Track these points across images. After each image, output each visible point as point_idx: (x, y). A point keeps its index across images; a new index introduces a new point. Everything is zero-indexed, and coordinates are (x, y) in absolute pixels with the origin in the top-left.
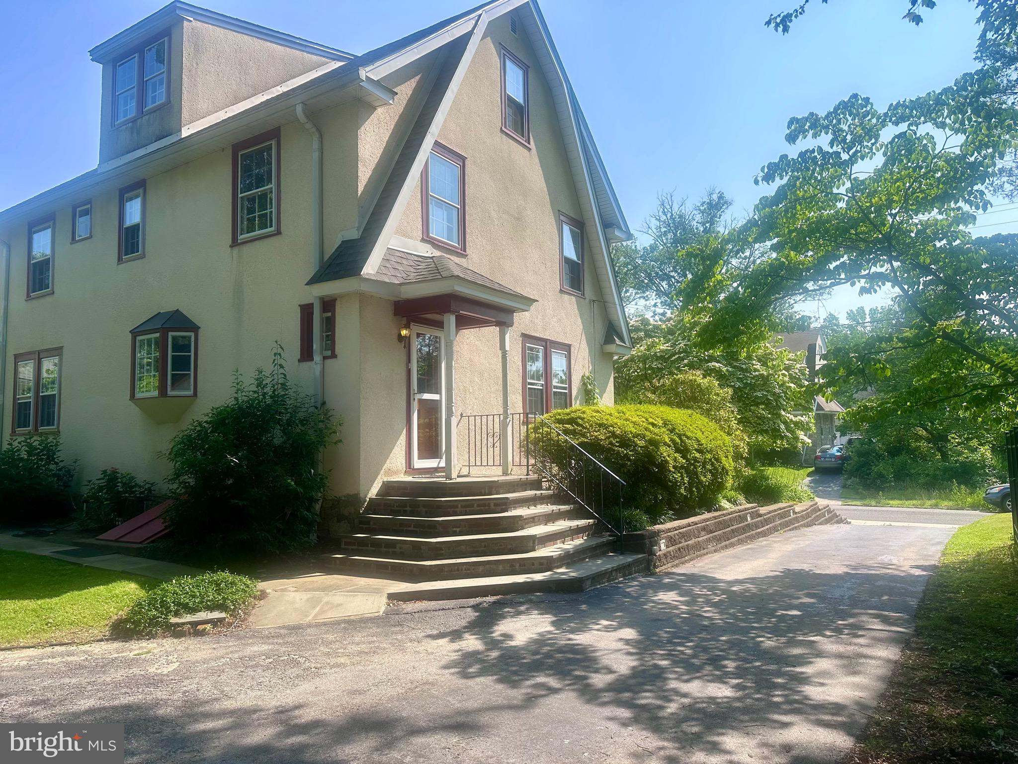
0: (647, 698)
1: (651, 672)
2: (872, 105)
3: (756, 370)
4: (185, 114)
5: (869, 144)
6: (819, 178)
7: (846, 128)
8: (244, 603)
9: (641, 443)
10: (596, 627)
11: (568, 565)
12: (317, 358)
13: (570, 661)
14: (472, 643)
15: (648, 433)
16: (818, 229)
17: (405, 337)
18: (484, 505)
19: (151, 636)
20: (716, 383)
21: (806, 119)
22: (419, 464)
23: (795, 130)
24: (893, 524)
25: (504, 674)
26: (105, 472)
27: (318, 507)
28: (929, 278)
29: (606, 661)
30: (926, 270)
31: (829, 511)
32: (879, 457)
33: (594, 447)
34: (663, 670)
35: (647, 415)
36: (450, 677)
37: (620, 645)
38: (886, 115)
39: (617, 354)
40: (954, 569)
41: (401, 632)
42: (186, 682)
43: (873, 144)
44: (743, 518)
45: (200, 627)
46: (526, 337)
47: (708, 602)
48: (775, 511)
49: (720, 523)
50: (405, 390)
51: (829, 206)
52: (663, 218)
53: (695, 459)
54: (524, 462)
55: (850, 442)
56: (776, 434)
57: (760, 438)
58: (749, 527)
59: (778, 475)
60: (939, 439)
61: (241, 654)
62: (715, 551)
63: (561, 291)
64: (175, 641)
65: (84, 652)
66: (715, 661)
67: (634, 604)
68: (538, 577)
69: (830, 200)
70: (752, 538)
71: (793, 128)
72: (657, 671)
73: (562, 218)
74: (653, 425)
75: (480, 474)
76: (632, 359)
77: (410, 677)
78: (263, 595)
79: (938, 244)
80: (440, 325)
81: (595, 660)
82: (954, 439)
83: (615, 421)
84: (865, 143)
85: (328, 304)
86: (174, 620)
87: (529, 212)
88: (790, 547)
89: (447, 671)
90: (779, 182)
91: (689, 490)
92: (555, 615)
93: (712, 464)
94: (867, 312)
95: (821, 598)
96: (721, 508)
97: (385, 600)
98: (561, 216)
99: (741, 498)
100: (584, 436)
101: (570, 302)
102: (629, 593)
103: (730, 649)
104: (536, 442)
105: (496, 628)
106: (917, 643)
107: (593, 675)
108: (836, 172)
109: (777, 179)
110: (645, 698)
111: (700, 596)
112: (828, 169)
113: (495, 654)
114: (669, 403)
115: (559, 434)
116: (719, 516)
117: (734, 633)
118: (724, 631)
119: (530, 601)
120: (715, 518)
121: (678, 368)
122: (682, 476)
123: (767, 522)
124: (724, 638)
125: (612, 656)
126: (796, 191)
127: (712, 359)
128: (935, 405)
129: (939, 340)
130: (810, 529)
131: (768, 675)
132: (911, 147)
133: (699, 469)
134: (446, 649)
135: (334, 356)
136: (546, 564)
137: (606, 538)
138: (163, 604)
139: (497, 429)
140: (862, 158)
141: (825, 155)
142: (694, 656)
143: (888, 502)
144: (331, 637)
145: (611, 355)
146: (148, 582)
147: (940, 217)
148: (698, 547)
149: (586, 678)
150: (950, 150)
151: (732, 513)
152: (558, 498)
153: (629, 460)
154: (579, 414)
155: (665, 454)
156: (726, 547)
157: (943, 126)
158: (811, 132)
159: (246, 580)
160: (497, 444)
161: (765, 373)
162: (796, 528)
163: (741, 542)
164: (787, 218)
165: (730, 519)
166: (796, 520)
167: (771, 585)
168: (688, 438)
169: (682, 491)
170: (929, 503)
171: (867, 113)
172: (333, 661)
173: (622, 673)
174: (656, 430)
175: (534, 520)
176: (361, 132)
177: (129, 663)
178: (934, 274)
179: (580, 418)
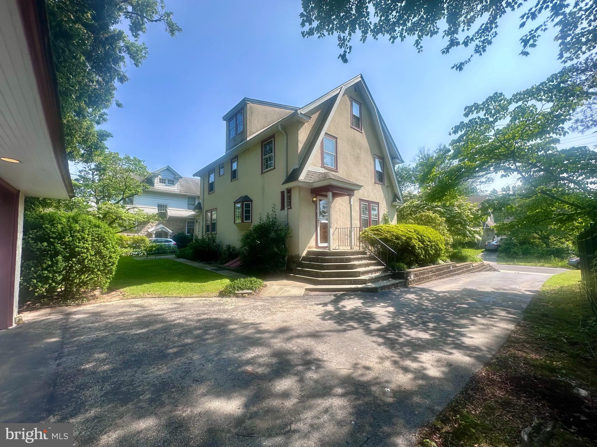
0: (391, 335)
1: (396, 325)
2: (504, 95)
3: (456, 210)
4: (248, 133)
5: (503, 113)
6: (479, 129)
7: (492, 108)
8: (259, 288)
9: (404, 238)
10: (379, 306)
11: (372, 283)
12: (286, 209)
13: (365, 318)
14: (330, 308)
15: (407, 235)
16: (480, 152)
17: (315, 201)
18: (342, 260)
19: (230, 297)
20: (438, 216)
21: (473, 106)
22: (320, 245)
23: (468, 111)
24: (520, 272)
25: (338, 320)
26: (227, 245)
27: (286, 258)
28: (536, 169)
29: (378, 319)
30: (535, 166)
31: (490, 266)
32: (515, 245)
33: (386, 240)
34: (401, 324)
35: (407, 228)
36: (319, 319)
37: (386, 313)
38: (511, 99)
39: (398, 205)
40: (548, 292)
41: (307, 302)
42: (234, 312)
43: (505, 113)
44: (449, 268)
45: (244, 295)
46: (361, 200)
47: (427, 299)
48: (464, 265)
49: (438, 269)
50: (315, 219)
51: (486, 142)
52: (421, 156)
53: (428, 245)
54: (358, 244)
55: (501, 239)
56: (465, 235)
57: (459, 237)
58: (452, 271)
59: (467, 252)
60: (545, 239)
61: (254, 305)
62: (435, 280)
63: (375, 183)
64: (236, 299)
65: (210, 300)
66: (424, 323)
67: (396, 298)
68: (360, 286)
69: (486, 139)
70: (452, 275)
71: (467, 110)
72: (398, 325)
73: (375, 156)
74: (410, 231)
75: (342, 249)
76: (404, 207)
77: (305, 318)
78: (266, 286)
79: (539, 154)
80: (326, 196)
81: (374, 318)
82: (552, 238)
83: (394, 230)
84: (501, 113)
85: (289, 191)
86: (236, 292)
87: (362, 155)
88: (468, 280)
89: (318, 317)
90: (460, 133)
91: (425, 256)
92: (364, 300)
93: (435, 247)
94: (511, 188)
95: (479, 301)
96: (439, 264)
97: (304, 290)
98: (374, 156)
99: (448, 260)
100: (381, 235)
101: (379, 187)
102: (395, 294)
103: (432, 318)
104: (363, 237)
105: (340, 303)
106: (523, 323)
107: (372, 324)
108: (487, 126)
109: (459, 132)
110: (390, 335)
111: (424, 297)
112: (483, 126)
113: (337, 312)
114: (419, 224)
115: (371, 235)
116: (438, 267)
117: (436, 312)
118: (432, 311)
119: (356, 294)
120: (436, 267)
121: (422, 211)
122: (422, 251)
123: (460, 269)
124: (430, 314)
125: (382, 317)
126: (468, 136)
127: (437, 206)
128: (538, 223)
129: (539, 194)
130: (480, 273)
131: (448, 331)
132: (524, 111)
133: (429, 249)
134: (321, 309)
135: (291, 208)
136: (364, 282)
137: (389, 273)
138: (234, 287)
139: (348, 233)
140: (500, 119)
141: (482, 120)
142: (415, 320)
143: (518, 263)
144: (283, 301)
145: (396, 206)
146: (232, 279)
147: (540, 142)
148: (428, 278)
149: (369, 325)
150: (545, 111)
151: (443, 265)
152: (371, 258)
153: (399, 245)
154: (380, 227)
155: (414, 243)
156: (440, 278)
157: (541, 100)
158: (475, 111)
159: (260, 280)
160: (349, 238)
161: (460, 212)
162: (473, 272)
163: (447, 277)
164: (464, 147)
165: (443, 268)
166: (474, 269)
167: (456, 294)
168: (424, 236)
169: (422, 257)
170: (539, 264)
171: (502, 100)
172: (281, 310)
173: (385, 324)
174: (411, 234)
175: (360, 266)
176: (299, 132)
177: (221, 305)
178: (539, 167)
179: (380, 229)
